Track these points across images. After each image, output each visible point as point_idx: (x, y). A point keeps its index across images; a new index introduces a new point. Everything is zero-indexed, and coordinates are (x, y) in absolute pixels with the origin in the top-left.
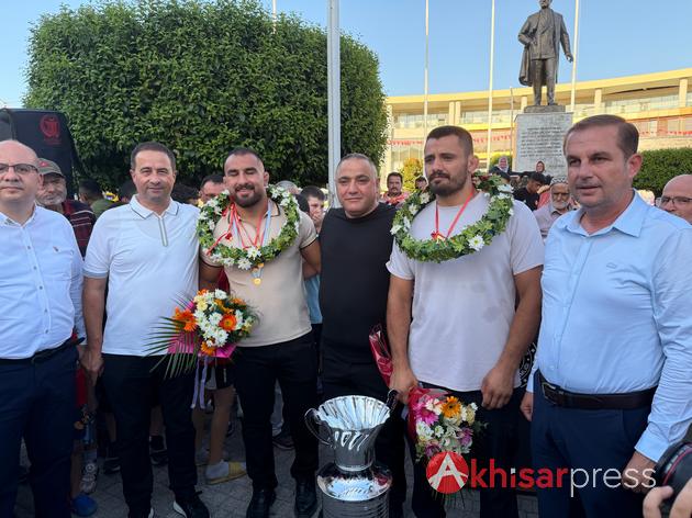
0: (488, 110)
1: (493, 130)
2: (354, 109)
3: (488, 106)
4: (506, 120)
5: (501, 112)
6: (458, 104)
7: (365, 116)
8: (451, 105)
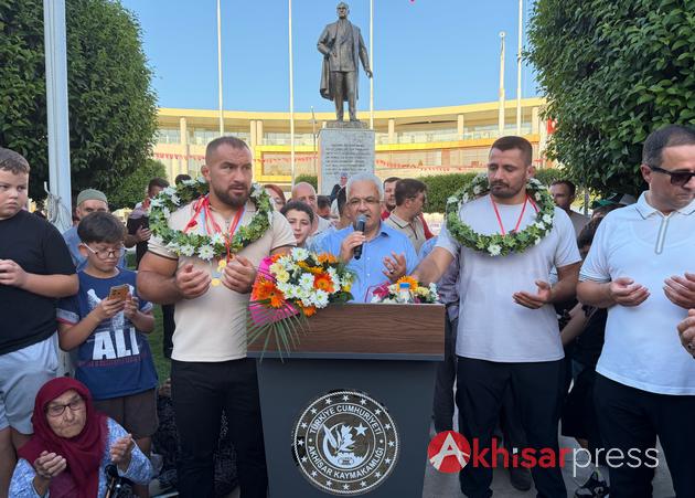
0: (289, 132)
1: (296, 153)
2: (95, 77)
3: (289, 128)
4: (308, 143)
5: (305, 135)
6: (260, 124)
7: (113, 90)
8: (252, 124)
